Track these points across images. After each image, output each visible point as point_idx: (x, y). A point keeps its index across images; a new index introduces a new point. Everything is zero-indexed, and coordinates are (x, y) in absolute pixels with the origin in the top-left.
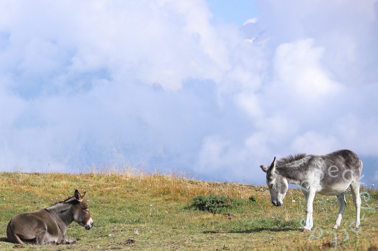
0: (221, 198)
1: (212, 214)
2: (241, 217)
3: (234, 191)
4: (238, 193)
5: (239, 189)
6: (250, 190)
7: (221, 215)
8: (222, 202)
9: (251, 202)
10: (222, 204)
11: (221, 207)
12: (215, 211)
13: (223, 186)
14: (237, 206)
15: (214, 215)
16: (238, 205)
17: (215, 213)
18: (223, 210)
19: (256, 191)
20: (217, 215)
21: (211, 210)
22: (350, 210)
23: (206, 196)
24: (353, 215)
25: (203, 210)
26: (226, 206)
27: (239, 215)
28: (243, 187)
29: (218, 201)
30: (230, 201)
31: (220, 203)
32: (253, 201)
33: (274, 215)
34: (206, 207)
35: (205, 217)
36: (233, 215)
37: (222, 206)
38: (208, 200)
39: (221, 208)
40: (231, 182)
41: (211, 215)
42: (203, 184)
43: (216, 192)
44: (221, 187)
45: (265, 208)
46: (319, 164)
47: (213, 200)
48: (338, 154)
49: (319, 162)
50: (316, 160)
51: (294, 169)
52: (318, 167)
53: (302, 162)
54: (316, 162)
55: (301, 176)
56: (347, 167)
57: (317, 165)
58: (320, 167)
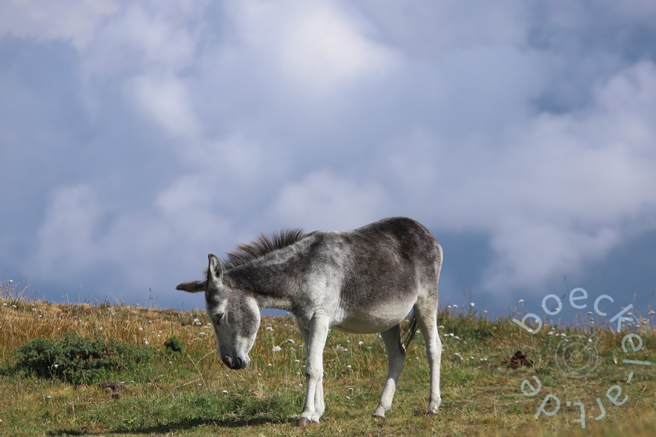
0: (93, 344)
1: (70, 387)
2: (146, 392)
3: (125, 325)
4: (137, 330)
5: (139, 321)
6: (167, 322)
7: (93, 389)
8: (96, 355)
9: (170, 353)
10: (96, 360)
11: (93, 367)
12: (79, 378)
13: (98, 315)
14: (134, 364)
15: (75, 389)
16: (138, 360)
17: (77, 383)
18: (98, 375)
19: (183, 325)
20: (83, 388)
21: (68, 375)
22: (417, 367)
23: (55, 341)
24: (423, 382)
25: (48, 377)
26: (106, 366)
27: (139, 386)
28: (149, 314)
29: (85, 352)
30: (115, 352)
31: (91, 357)
32: (174, 349)
33: (227, 385)
34: (54, 368)
35: (51, 394)
36: (125, 388)
37: (95, 364)
38: (60, 350)
39: (94, 370)
40: (119, 304)
41: (66, 390)
42: (47, 310)
43: (81, 329)
44: (93, 317)
45: (205, 367)
46: (337, 255)
47: (72, 351)
48: (383, 229)
49: (337, 250)
50: (329, 246)
51: (274, 271)
52: (333, 263)
53: (293, 250)
54: (328, 250)
55: (292, 286)
56: (406, 260)
57: (331, 257)
58: (339, 261)
